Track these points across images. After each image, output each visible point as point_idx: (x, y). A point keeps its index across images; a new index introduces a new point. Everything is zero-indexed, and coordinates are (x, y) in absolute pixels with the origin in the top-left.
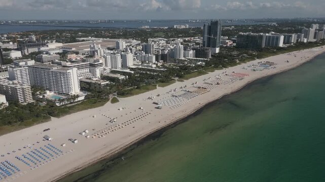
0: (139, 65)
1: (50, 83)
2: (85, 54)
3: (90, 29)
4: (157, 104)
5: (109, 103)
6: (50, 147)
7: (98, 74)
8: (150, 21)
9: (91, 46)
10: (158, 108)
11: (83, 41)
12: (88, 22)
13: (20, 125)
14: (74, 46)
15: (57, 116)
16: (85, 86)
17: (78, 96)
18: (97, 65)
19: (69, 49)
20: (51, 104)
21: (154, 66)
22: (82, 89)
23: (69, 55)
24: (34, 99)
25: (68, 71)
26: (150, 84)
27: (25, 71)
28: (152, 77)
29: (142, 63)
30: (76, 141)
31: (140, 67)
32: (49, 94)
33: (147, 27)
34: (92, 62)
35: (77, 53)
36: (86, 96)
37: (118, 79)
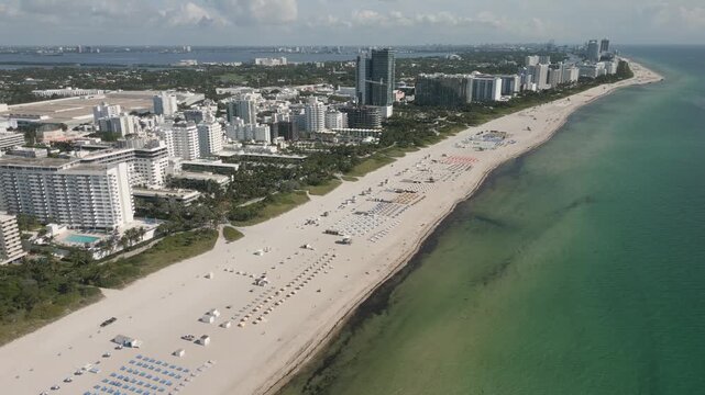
0: (238, 150)
2: (83, 129)
4: (336, 233)
5: (221, 240)
9: (95, 109)
10: (344, 242)
11: (54, 97)
13: (27, 317)
14: (46, 111)
15: (114, 283)
19: (31, 117)
20: (78, 257)
21: (274, 149)
22: (139, 214)
23: (46, 134)
26: (289, 191)
28: (287, 175)
30: (207, 341)
31: (242, 153)
32: (59, 232)
33: (191, 62)
35: (64, 128)
36: (158, 230)
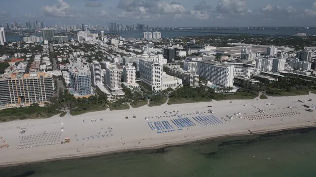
0: (291, 71)
1: (211, 76)
2: (236, 57)
3: (239, 35)
4: (308, 107)
5: (258, 98)
6: (213, 117)
7: (249, 74)
8: (308, 28)
9: (242, 50)
10: (309, 110)
11: (234, 46)
12: (237, 29)
13: (192, 100)
14: (226, 50)
15: (217, 99)
16: (238, 82)
17: (232, 88)
18: (250, 66)
19: (222, 52)
20: (211, 91)
21: (309, 73)
22: (234, 84)
23: (222, 57)
24: (199, 85)
25: (227, 68)
26: (301, 89)
27: (195, 64)
28: (305, 84)
29: (295, 69)
30: (232, 118)
31: (292, 73)
32: (210, 84)
34: (245, 63)
35: (229, 56)
36: (238, 90)
37: (268, 80)
